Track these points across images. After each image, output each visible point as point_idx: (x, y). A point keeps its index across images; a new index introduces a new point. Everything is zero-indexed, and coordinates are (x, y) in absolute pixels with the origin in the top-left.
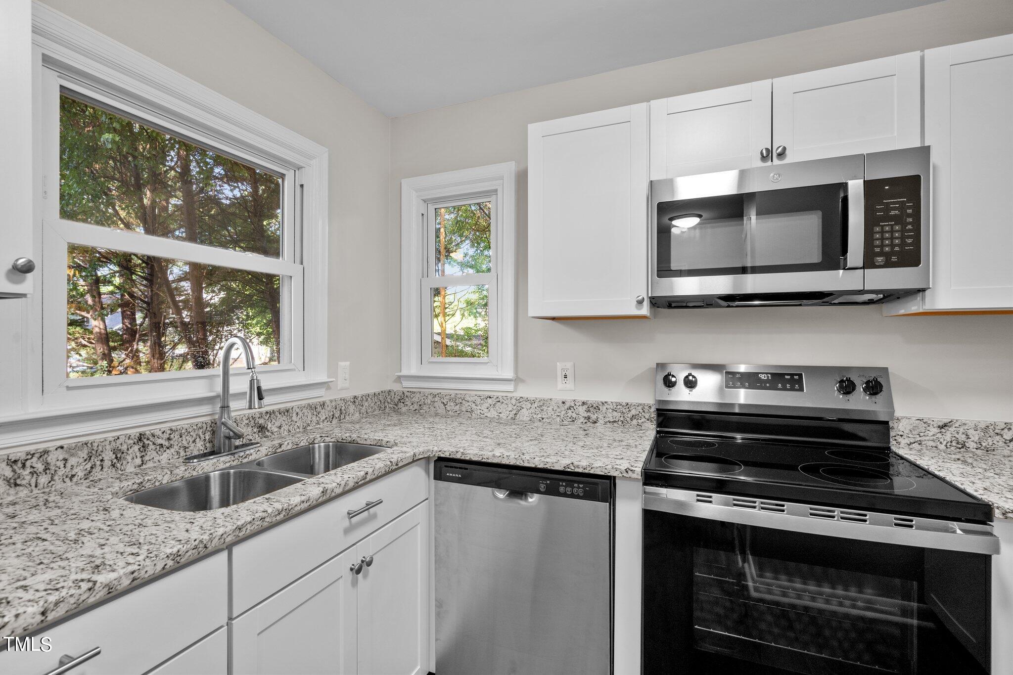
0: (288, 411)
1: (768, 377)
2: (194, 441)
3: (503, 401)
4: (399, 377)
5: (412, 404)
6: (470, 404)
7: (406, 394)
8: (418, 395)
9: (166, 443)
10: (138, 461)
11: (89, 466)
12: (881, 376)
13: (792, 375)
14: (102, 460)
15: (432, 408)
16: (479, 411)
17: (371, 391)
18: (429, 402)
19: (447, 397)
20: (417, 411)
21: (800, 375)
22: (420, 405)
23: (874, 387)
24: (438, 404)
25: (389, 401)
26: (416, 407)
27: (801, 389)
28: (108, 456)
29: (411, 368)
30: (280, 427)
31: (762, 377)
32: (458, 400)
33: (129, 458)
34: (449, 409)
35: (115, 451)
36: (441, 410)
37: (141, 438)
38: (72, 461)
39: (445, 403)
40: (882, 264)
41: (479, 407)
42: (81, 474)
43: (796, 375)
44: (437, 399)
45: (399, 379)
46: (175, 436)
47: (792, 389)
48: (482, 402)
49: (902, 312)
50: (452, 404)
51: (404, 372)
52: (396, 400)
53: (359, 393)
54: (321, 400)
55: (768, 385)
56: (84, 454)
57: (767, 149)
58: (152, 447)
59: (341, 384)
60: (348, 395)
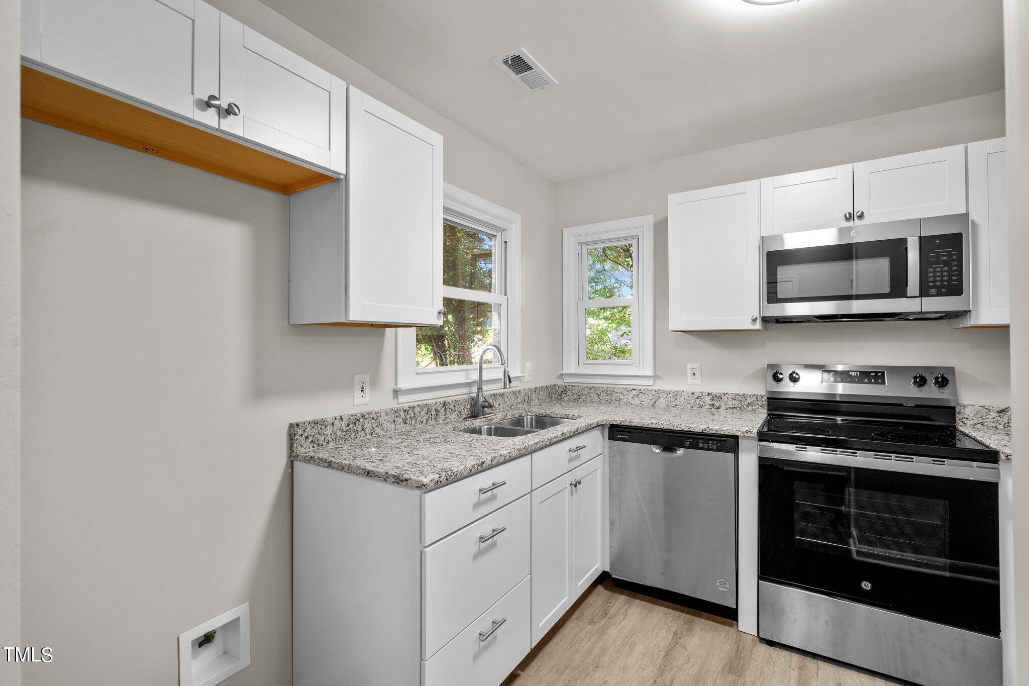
0: (503, 394)
1: (857, 374)
2: (464, 409)
3: (645, 392)
4: (562, 375)
5: (573, 395)
6: (619, 395)
7: (568, 387)
8: (577, 388)
9: (453, 408)
10: (443, 417)
11: (427, 417)
12: (948, 373)
13: (876, 373)
14: (431, 415)
15: (588, 398)
16: (626, 400)
17: (544, 385)
18: (586, 393)
19: (600, 390)
20: (576, 400)
21: (883, 373)
22: (579, 396)
23: (942, 382)
24: (594, 395)
25: (555, 392)
26: (575, 397)
27: (883, 383)
28: (434, 412)
29: (571, 367)
30: (499, 405)
31: (852, 374)
32: (609, 392)
33: (440, 415)
34: (602, 399)
35: (436, 410)
36: (596, 399)
37: (445, 404)
38: (423, 413)
39: (599, 394)
40: (935, 294)
41: (626, 397)
42: (425, 421)
43: (880, 372)
44: (592, 391)
46: (457, 405)
47: (876, 383)
48: (628, 393)
49: (961, 326)
50: (604, 394)
51: (566, 371)
52: (560, 392)
53: (538, 386)
54: (517, 388)
55: (857, 380)
56: (425, 410)
57: (850, 214)
58: (448, 410)
59: (527, 378)
60: (532, 386)
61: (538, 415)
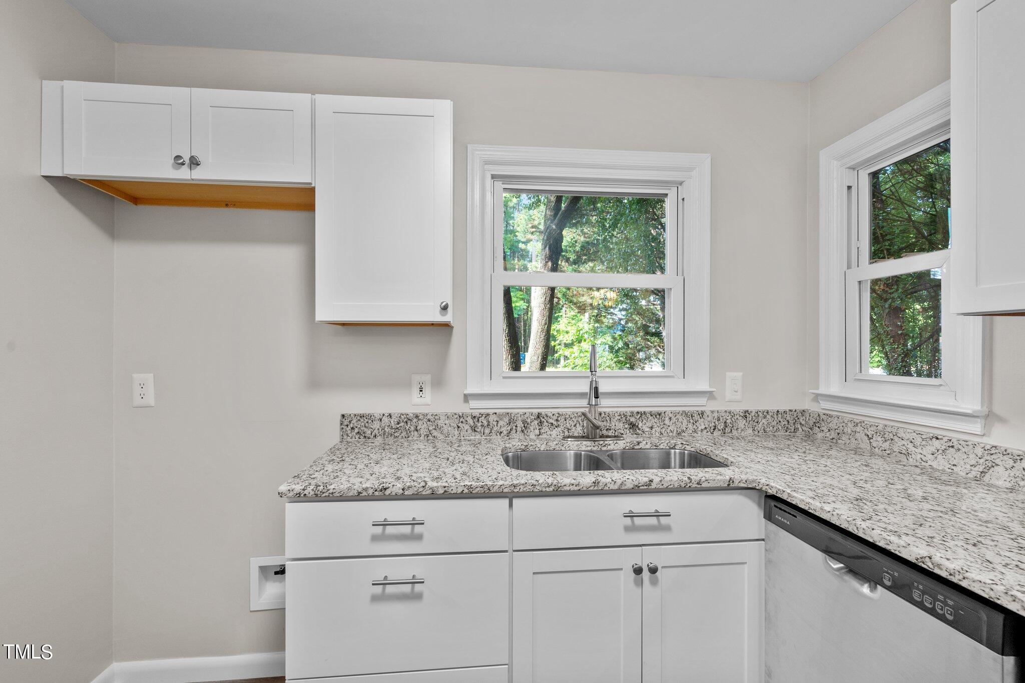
0: (660, 415)
2: (575, 426)
3: (960, 447)
4: (817, 395)
5: (829, 431)
6: (906, 444)
7: (823, 417)
8: (835, 421)
9: (555, 423)
10: (537, 432)
11: (509, 428)
14: (516, 426)
15: (853, 440)
16: (919, 456)
17: (773, 407)
18: (849, 431)
19: (872, 429)
20: (834, 441)
22: (838, 434)
24: (861, 436)
25: (803, 422)
26: (833, 434)
28: (520, 424)
29: (832, 385)
30: (652, 428)
32: (889, 434)
33: (532, 428)
34: (875, 445)
35: (524, 422)
36: (865, 445)
37: (539, 416)
38: (501, 423)
39: (870, 436)
41: (919, 451)
42: (505, 432)
44: (858, 429)
45: (817, 397)
46: (562, 419)
48: (924, 443)
50: (879, 439)
51: (822, 390)
52: (811, 423)
53: (753, 407)
54: (700, 409)
56: (506, 420)
58: (545, 423)
59: (729, 395)
60: (738, 408)
61: (698, 451)
